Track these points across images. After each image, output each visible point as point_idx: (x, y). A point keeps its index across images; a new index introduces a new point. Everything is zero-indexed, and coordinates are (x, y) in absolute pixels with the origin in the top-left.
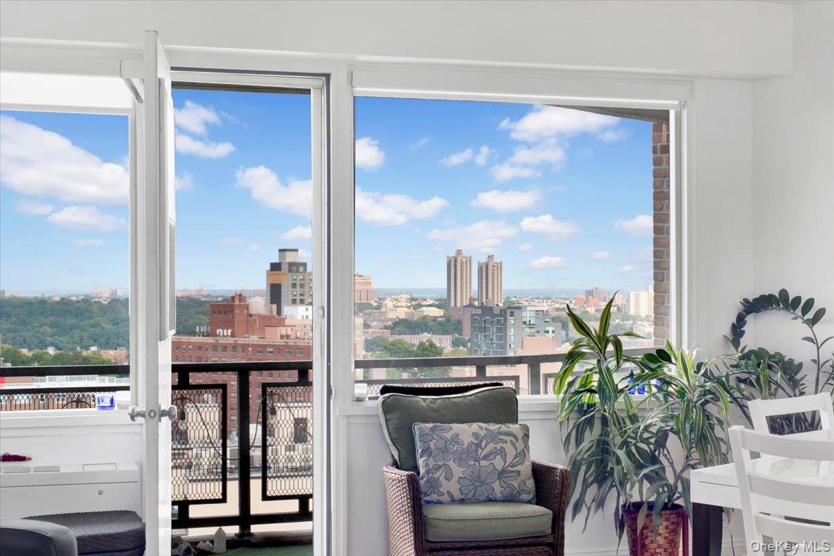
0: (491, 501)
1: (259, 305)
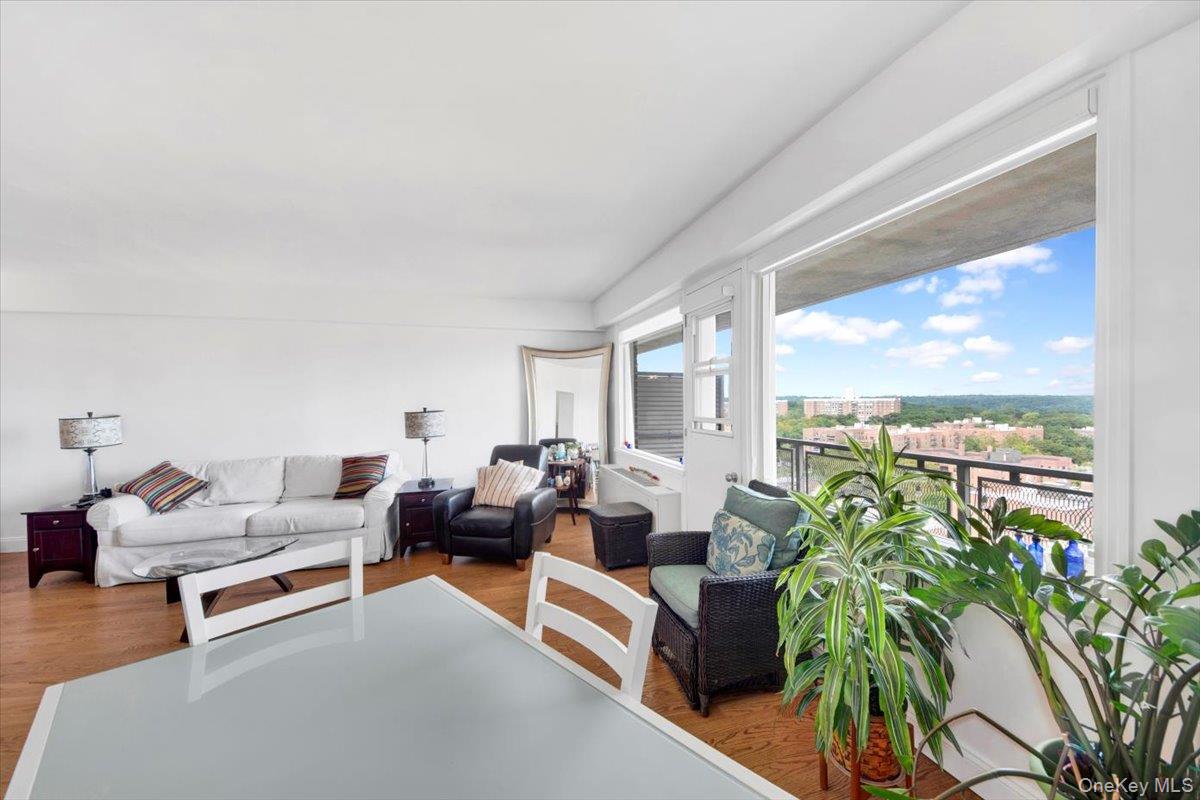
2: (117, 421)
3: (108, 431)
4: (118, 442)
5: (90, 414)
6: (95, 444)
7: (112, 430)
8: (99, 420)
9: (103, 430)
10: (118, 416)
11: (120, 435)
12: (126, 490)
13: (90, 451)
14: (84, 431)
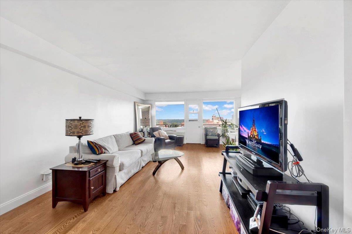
0: (214, 136)
1: (211, 120)
13: (80, 137)
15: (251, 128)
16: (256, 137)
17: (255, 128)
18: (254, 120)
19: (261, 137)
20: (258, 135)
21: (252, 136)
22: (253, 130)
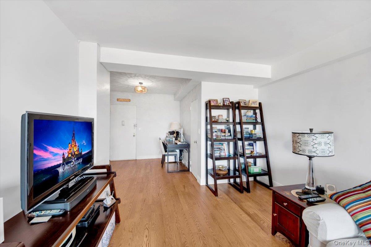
2: (331, 137)
3: (323, 144)
4: (330, 154)
5: (311, 130)
6: (315, 154)
7: (326, 144)
8: (316, 135)
9: (320, 144)
10: (333, 133)
11: (333, 148)
12: (338, 198)
13: (310, 158)
14: (306, 143)
15: (70, 145)
16: (76, 153)
17: (75, 143)
18: (74, 134)
19: (81, 149)
20: (78, 150)
21: (70, 156)
22: (73, 146)
